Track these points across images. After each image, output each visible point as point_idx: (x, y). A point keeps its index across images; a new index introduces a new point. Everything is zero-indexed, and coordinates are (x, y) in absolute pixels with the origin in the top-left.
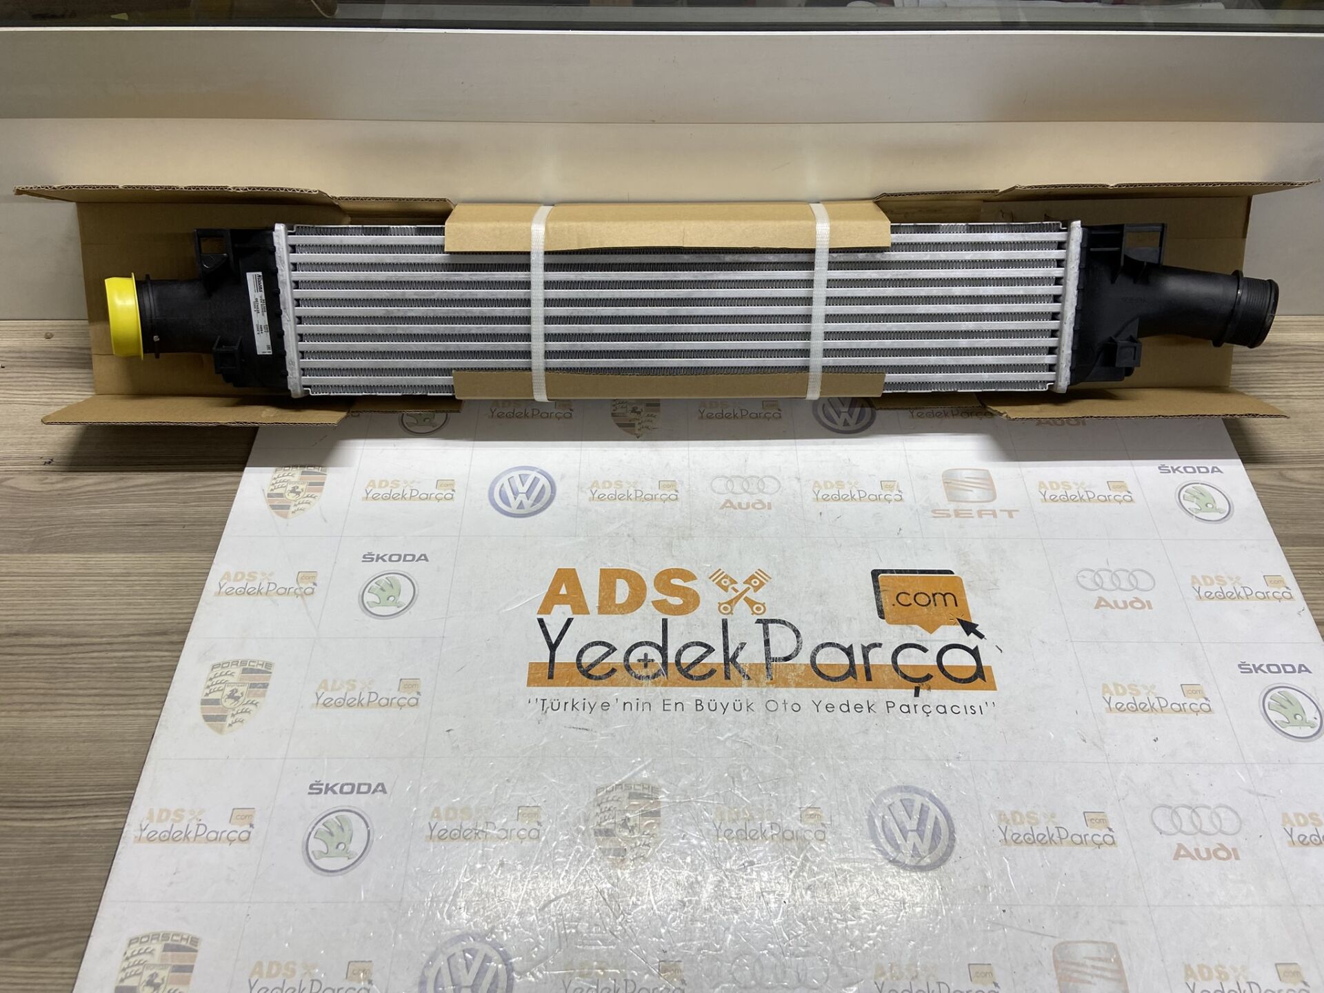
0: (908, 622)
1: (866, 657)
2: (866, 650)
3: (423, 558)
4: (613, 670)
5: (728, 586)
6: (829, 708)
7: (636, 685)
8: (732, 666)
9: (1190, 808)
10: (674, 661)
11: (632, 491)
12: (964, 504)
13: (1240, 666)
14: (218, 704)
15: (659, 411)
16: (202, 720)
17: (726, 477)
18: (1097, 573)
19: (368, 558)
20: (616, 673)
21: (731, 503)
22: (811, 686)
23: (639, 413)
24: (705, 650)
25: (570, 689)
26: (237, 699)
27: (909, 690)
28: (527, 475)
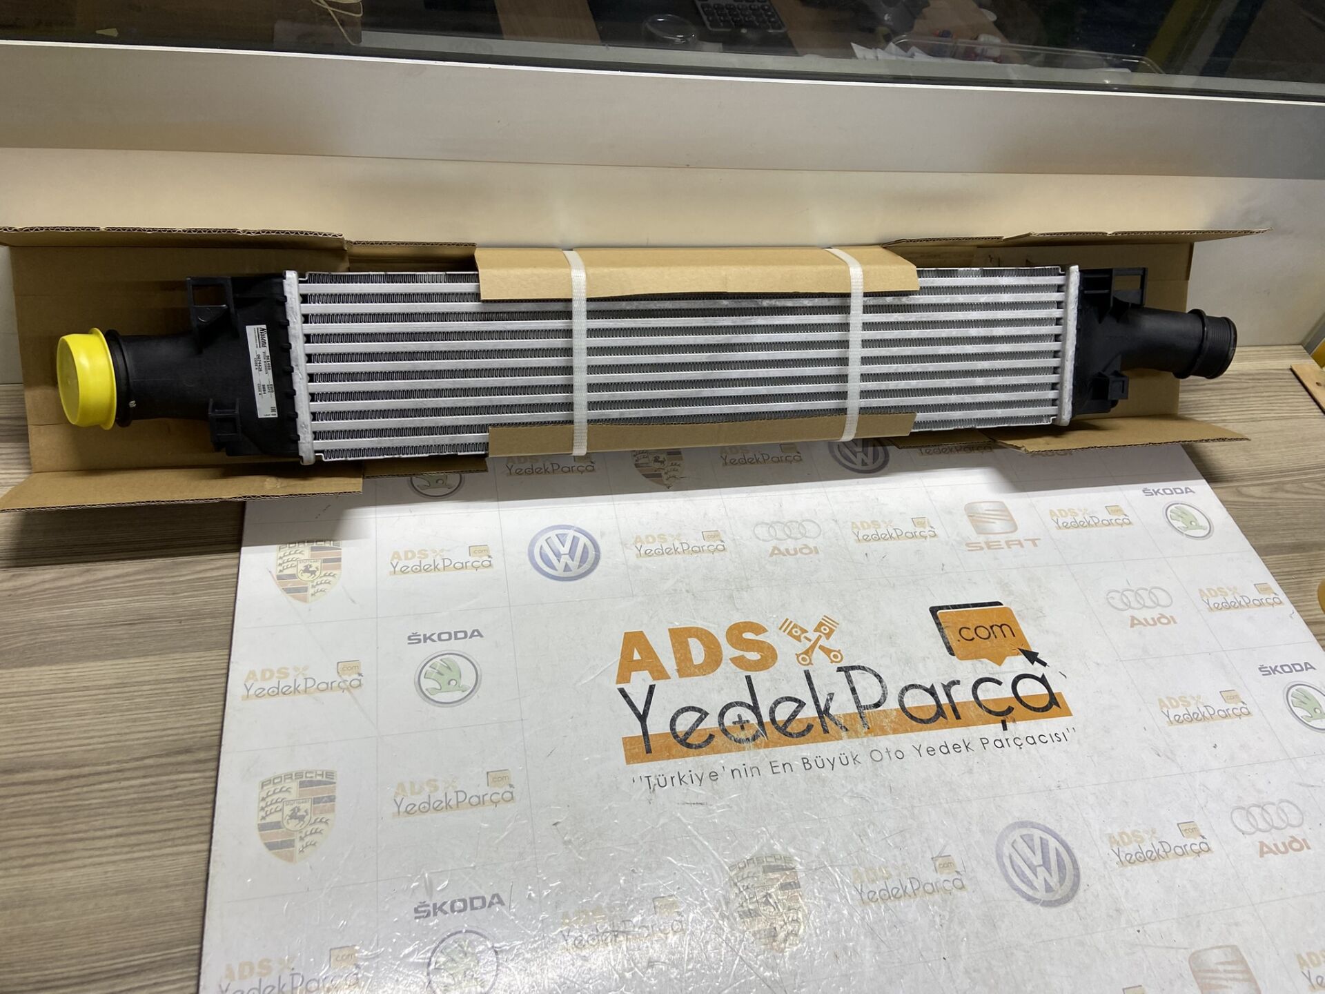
0: (976, 656)
1: (949, 696)
2: (947, 688)
3: (476, 633)
4: (711, 737)
5: (800, 636)
6: (931, 751)
7: (739, 750)
8: (827, 719)
9: (1259, 806)
10: (769, 720)
11: (677, 544)
12: (991, 536)
13: (1260, 669)
14: (280, 828)
15: (681, 459)
16: (265, 850)
17: (767, 524)
18: (1122, 594)
19: (414, 639)
20: (715, 739)
21: (779, 550)
22: (907, 732)
23: (662, 462)
24: (796, 705)
25: (672, 761)
26: (301, 818)
27: (997, 725)
28: (565, 535)
